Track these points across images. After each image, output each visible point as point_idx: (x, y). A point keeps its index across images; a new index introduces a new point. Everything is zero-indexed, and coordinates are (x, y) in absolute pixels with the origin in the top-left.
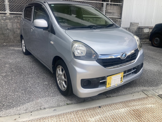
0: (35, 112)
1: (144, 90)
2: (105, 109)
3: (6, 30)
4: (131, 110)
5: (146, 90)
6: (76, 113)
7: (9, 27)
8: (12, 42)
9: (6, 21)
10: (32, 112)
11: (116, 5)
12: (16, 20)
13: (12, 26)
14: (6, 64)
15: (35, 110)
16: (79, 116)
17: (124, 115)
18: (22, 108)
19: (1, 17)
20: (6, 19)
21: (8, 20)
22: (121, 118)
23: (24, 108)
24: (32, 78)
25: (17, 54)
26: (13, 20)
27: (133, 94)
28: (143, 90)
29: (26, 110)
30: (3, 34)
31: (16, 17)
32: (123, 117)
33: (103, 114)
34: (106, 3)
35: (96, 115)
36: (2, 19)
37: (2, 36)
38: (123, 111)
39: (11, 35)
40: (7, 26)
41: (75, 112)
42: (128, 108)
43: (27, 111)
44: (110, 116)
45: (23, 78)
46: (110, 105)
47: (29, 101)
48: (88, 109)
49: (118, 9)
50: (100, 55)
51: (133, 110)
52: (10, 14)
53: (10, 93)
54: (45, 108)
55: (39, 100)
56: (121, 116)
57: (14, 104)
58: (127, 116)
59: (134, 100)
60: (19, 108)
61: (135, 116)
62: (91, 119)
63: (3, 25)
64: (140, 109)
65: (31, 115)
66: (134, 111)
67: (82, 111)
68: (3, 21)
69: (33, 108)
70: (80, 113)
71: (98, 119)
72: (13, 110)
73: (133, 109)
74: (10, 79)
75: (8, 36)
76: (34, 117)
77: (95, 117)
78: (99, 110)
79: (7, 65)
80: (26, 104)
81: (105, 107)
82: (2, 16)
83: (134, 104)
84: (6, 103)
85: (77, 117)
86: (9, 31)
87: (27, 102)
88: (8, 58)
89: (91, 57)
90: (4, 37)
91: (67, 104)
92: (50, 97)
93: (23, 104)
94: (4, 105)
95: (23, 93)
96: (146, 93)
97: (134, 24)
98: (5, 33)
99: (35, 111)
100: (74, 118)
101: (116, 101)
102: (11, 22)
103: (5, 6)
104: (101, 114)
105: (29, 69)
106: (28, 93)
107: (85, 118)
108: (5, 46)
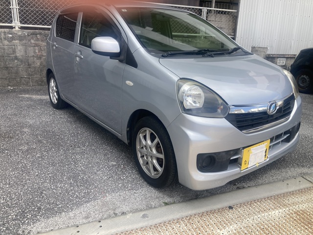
0: (106, 220)
1: (304, 174)
2: (241, 212)
3: (13, 60)
4: (291, 211)
5: (307, 174)
6: (189, 219)
7: (18, 55)
8: (24, 84)
9: (14, 41)
10: (102, 222)
11: (225, 13)
12: (32, 41)
13: (26, 52)
14: (22, 127)
15: (105, 216)
16: (195, 226)
17: (281, 222)
18: (77, 214)
19: (3, 34)
20: (13, 39)
21: (17, 40)
22: (278, 229)
23: (83, 213)
24: (82, 153)
25: (41, 108)
26: (28, 41)
27: (286, 182)
28: (301, 174)
29: (87, 218)
30: (7, 68)
31: (33, 34)
32: (281, 226)
33: (241, 221)
34: (208, 10)
35: (229, 224)
36: (5, 39)
37: (5, 72)
38: (277, 215)
39: (22, 70)
40: (14, 52)
41: (186, 219)
42: (284, 209)
43: (90, 219)
44: (254, 225)
45: (65, 153)
46: (250, 203)
47: (88, 199)
48: (210, 213)
49: (230, 21)
50: (233, 106)
51: (295, 213)
52: (22, 28)
53: (46, 184)
54: (123, 213)
55: (108, 198)
56: (276, 224)
57: (60, 206)
58: (288, 224)
59: (292, 193)
60: (71, 214)
61: (302, 224)
62: (221, 232)
63: (7, 51)
64: (308, 210)
65: (101, 227)
66: (298, 215)
67: (198, 216)
68: (6, 42)
69: (100, 212)
70: (196, 220)
71: (234, 231)
72: (60, 218)
73: (295, 210)
74: (39, 157)
75: (17, 73)
76: (109, 232)
77: (227, 228)
78: (230, 214)
79: (26, 130)
80: (85, 206)
81: (240, 207)
82: (5, 32)
83: (294, 200)
84: (42, 205)
85: (192, 228)
86: (19, 63)
87: (85, 202)
88: (24, 116)
89: (216, 111)
90: (9, 73)
91: (164, 203)
92: (128, 190)
93: (78, 205)
94: (39, 208)
95: (71, 183)
96: (309, 179)
97: (259, 49)
98: (11, 65)
99: (105, 218)
100: (188, 231)
101: (259, 196)
102: (23, 45)
103: (11, 12)
104: (237, 222)
105: (72, 137)
106: (82, 183)
107: (208, 229)
108: (11, 92)
